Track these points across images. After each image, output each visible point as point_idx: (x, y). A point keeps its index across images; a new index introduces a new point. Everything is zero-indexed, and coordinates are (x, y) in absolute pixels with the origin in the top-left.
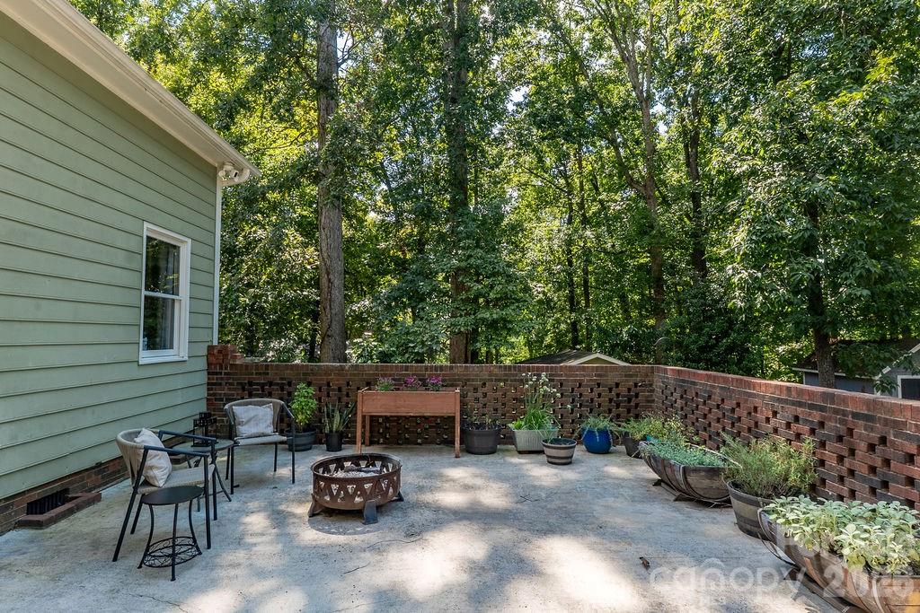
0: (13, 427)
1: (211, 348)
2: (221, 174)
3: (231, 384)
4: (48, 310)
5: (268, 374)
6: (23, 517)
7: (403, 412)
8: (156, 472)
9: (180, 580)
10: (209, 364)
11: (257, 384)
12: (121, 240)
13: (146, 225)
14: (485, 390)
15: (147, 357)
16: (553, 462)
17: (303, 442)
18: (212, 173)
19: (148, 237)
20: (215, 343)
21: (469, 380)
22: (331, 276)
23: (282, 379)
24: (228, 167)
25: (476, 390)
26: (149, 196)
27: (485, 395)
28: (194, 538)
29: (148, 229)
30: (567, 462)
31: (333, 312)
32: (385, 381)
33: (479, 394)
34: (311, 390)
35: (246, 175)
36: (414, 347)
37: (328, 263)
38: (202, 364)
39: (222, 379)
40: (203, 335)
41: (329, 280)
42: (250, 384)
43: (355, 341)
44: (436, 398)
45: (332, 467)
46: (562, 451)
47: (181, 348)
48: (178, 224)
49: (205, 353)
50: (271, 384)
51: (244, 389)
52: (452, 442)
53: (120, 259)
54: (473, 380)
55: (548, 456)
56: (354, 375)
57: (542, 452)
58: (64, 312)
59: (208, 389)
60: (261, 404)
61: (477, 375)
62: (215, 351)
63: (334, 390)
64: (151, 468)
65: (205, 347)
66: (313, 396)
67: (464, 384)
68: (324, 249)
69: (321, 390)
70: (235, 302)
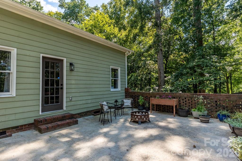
0: (91, 100)
1: (125, 88)
2: (126, 54)
3: (129, 96)
4: (95, 82)
5: (135, 94)
6: (93, 114)
7: (161, 104)
8: (104, 109)
9: (104, 126)
10: (125, 92)
11: (133, 96)
12: (106, 70)
13: (111, 66)
14: (186, 100)
15: (113, 90)
16: (202, 121)
17: (141, 109)
18: (124, 54)
19: (111, 68)
20: (127, 87)
21: (181, 97)
22: (160, 71)
23: (138, 95)
24: (127, 52)
25: (183, 100)
27: (186, 101)
28: (108, 120)
29: (111, 67)
30: (207, 122)
32: (158, 96)
33: (184, 101)
34: (142, 98)
35: (131, 52)
36: (179, 88)
37: (160, 68)
38: (124, 91)
39: (127, 94)
40: (124, 86)
41: (160, 72)
42: (132, 96)
43: (163, 87)
44: (169, 101)
45: (137, 113)
46: (204, 118)
47: (119, 89)
48: (117, 65)
49: (124, 89)
50: (136, 96)
51: (131, 97)
52: (173, 112)
53: (107, 73)
54: (182, 97)
55: (201, 120)
56: (152, 95)
57: (199, 118)
58: (98, 82)
59: (125, 97)
60: (129, 99)
61: (183, 96)
62: (126, 89)
63: (148, 98)
64: (104, 108)
65: (124, 88)
66: (143, 99)
67: (180, 98)
68: (159, 64)
69: (145, 98)
70: (137, 79)
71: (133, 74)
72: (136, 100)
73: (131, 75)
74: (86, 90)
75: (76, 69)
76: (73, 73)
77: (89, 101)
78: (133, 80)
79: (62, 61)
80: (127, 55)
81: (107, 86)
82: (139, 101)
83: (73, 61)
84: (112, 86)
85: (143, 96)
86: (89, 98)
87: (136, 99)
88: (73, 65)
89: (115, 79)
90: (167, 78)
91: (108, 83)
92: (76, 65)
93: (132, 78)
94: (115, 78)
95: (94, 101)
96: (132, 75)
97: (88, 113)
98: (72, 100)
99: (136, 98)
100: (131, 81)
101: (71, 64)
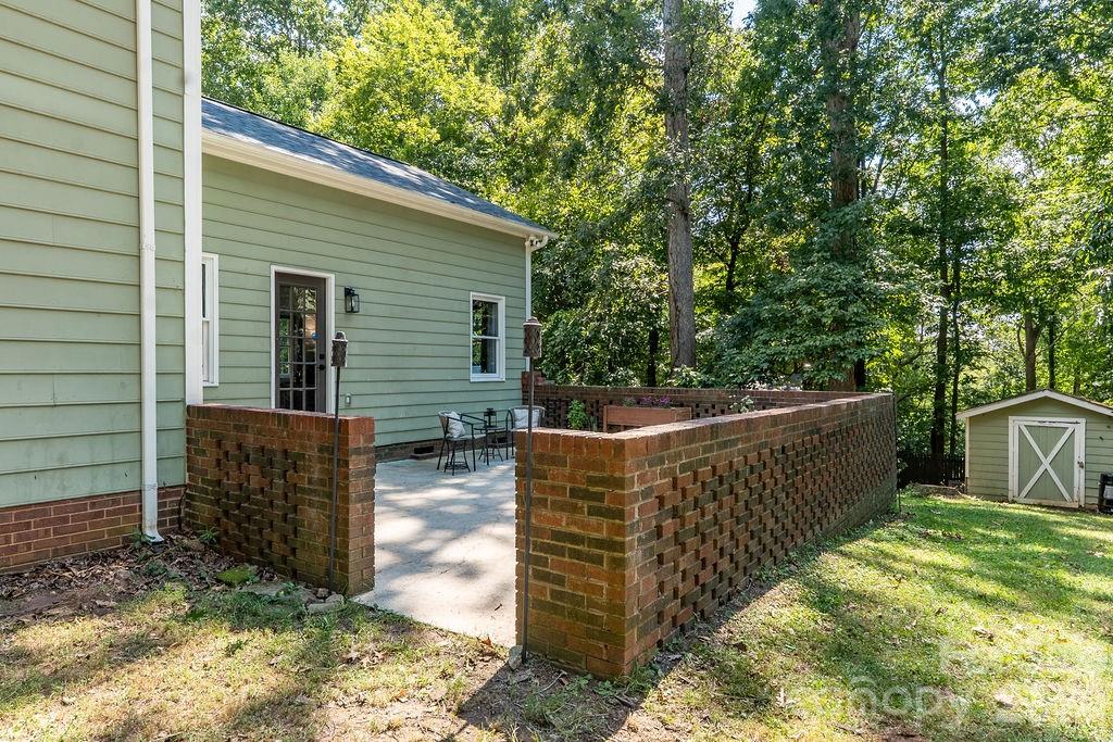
0: (407, 408)
1: (524, 373)
2: (528, 243)
3: (536, 400)
4: (419, 350)
5: (557, 393)
6: (413, 454)
8: (454, 432)
10: (523, 385)
11: (551, 401)
12: (456, 306)
13: (472, 293)
15: (477, 377)
18: (520, 244)
19: (474, 301)
20: (527, 370)
21: (701, 402)
22: (679, 304)
23: (567, 397)
24: (532, 238)
26: (473, 274)
28: (467, 463)
29: (473, 296)
31: (681, 341)
32: (628, 400)
35: (546, 240)
37: (675, 290)
38: (519, 384)
40: (518, 364)
41: (677, 308)
42: (548, 400)
44: (658, 414)
47: (500, 374)
48: (494, 288)
49: (520, 376)
53: (457, 317)
58: (428, 350)
59: (523, 404)
61: (708, 398)
62: (528, 376)
64: (452, 429)
65: (520, 371)
66: (585, 410)
67: (697, 406)
68: (672, 276)
69: (592, 406)
70: (579, 335)
71: (561, 314)
72: (559, 416)
73: (552, 318)
74: (391, 375)
75: (363, 308)
76: (356, 320)
77: (401, 413)
78: (562, 342)
79: (323, 281)
80: (533, 249)
81: (457, 363)
82: (569, 416)
83: (353, 283)
84: (474, 364)
85: (585, 402)
86: (401, 400)
87: (562, 412)
88: (354, 295)
89: (486, 340)
90: (703, 333)
91: (460, 351)
92: (363, 295)
93: (556, 333)
94: (484, 333)
95: (415, 412)
96: (558, 320)
97: (396, 449)
98: (353, 406)
99: (560, 408)
100: (553, 346)
101: (349, 293)
